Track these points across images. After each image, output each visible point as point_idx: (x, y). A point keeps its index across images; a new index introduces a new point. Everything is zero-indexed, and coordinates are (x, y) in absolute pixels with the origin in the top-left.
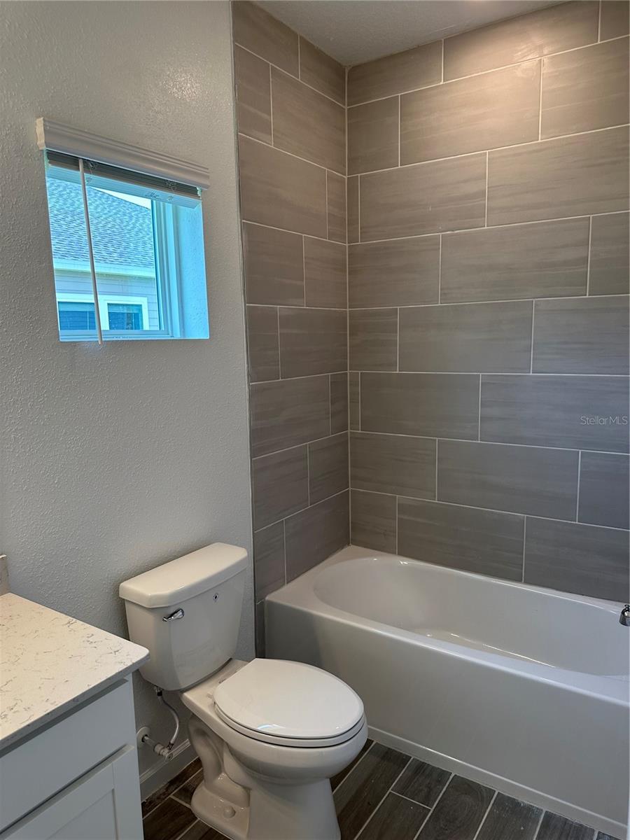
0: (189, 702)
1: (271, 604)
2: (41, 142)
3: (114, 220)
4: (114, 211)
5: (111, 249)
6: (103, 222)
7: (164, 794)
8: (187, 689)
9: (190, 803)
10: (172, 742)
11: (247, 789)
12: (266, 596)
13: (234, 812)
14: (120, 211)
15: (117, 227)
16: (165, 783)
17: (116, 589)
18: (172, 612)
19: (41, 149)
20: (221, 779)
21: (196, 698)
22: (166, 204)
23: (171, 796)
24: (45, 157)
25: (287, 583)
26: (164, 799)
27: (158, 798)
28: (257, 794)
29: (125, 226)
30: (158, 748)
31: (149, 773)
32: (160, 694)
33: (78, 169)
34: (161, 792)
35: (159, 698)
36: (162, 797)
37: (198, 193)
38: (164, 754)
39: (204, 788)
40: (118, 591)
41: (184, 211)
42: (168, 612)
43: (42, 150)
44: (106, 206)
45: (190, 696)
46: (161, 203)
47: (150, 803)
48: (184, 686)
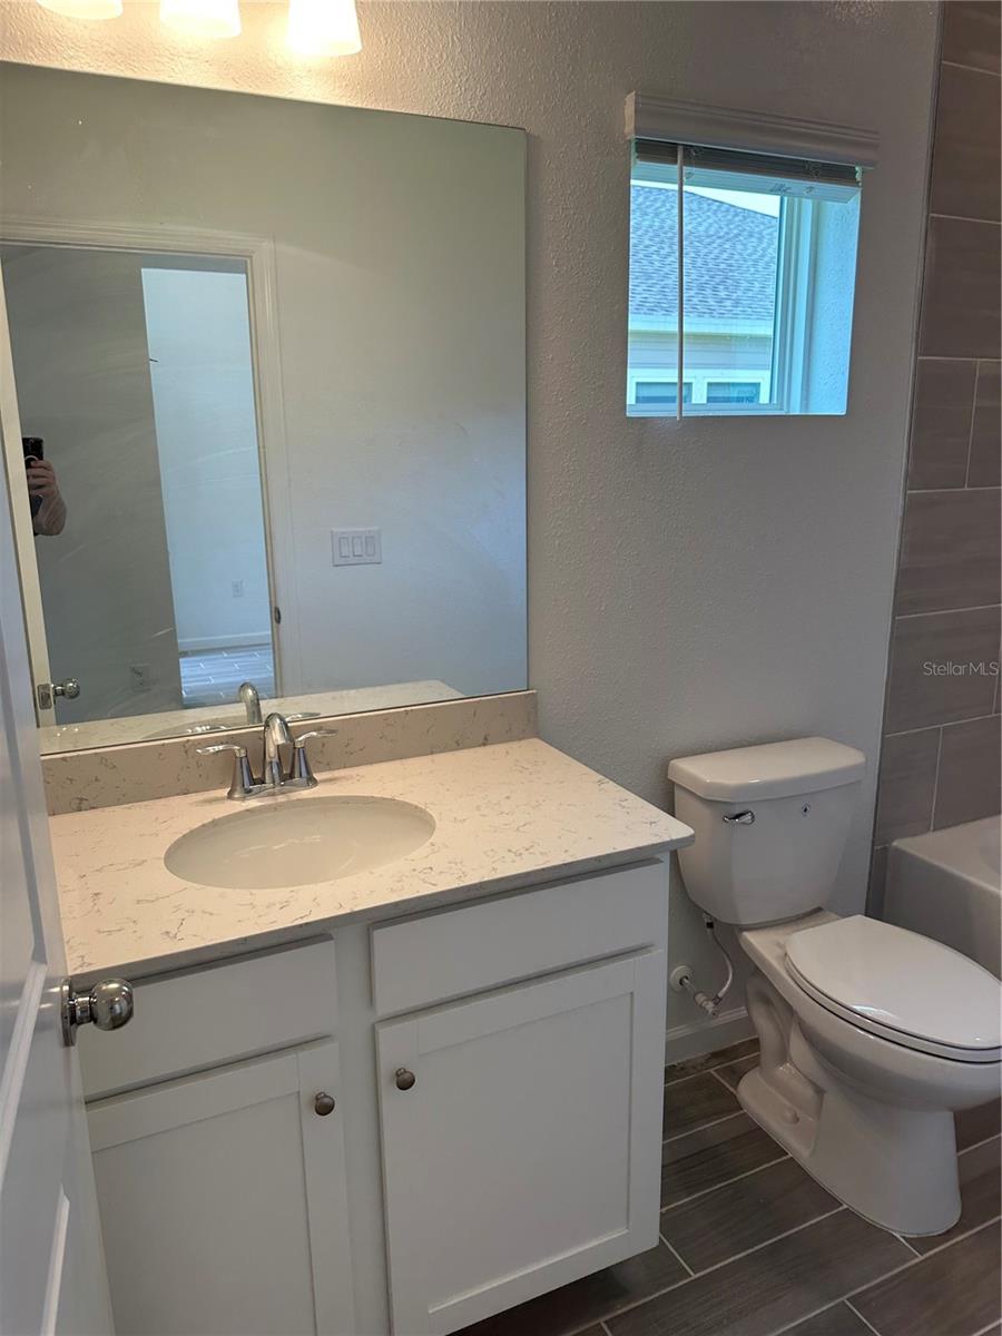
0: (750, 945)
1: (900, 853)
2: (629, 128)
3: (733, 247)
4: (735, 231)
5: (723, 294)
6: (717, 251)
7: (702, 1064)
8: (750, 928)
9: (736, 1087)
10: (720, 995)
11: (819, 1091)
12: (893, 840)
13: (797, 1120)
14: (745, 230)
15: (736, 257)
16: (706, 1052)
17: (664, 767)
18: (737, 812)
19: (628, 138)
20: (784, 1070)
21: (761, 944)
22: (804, 200)
23: (712, 1071)
24: (633, 150)
25: (934, 830)
26: (700, 1071)
27: (694, 1068)
28: (833, 1099)
29: (750, 255)
30: (700, 998)
31: (682, 1031)
32: (710, 925)
33: (675, 162)
34: (699, 1061)
35: (709, 930)
36: (699, 1068)
37: (858, 177)
38: (707, 1007)
39: (757, 1074)
40: (667, 770)
41: (832, 208)
42: (733, 811)
43: (630, 141)
44: (723, 224)
45: (752, 938)
46: (796, 199)
47: (682, 1069)
48: (745, 922)
